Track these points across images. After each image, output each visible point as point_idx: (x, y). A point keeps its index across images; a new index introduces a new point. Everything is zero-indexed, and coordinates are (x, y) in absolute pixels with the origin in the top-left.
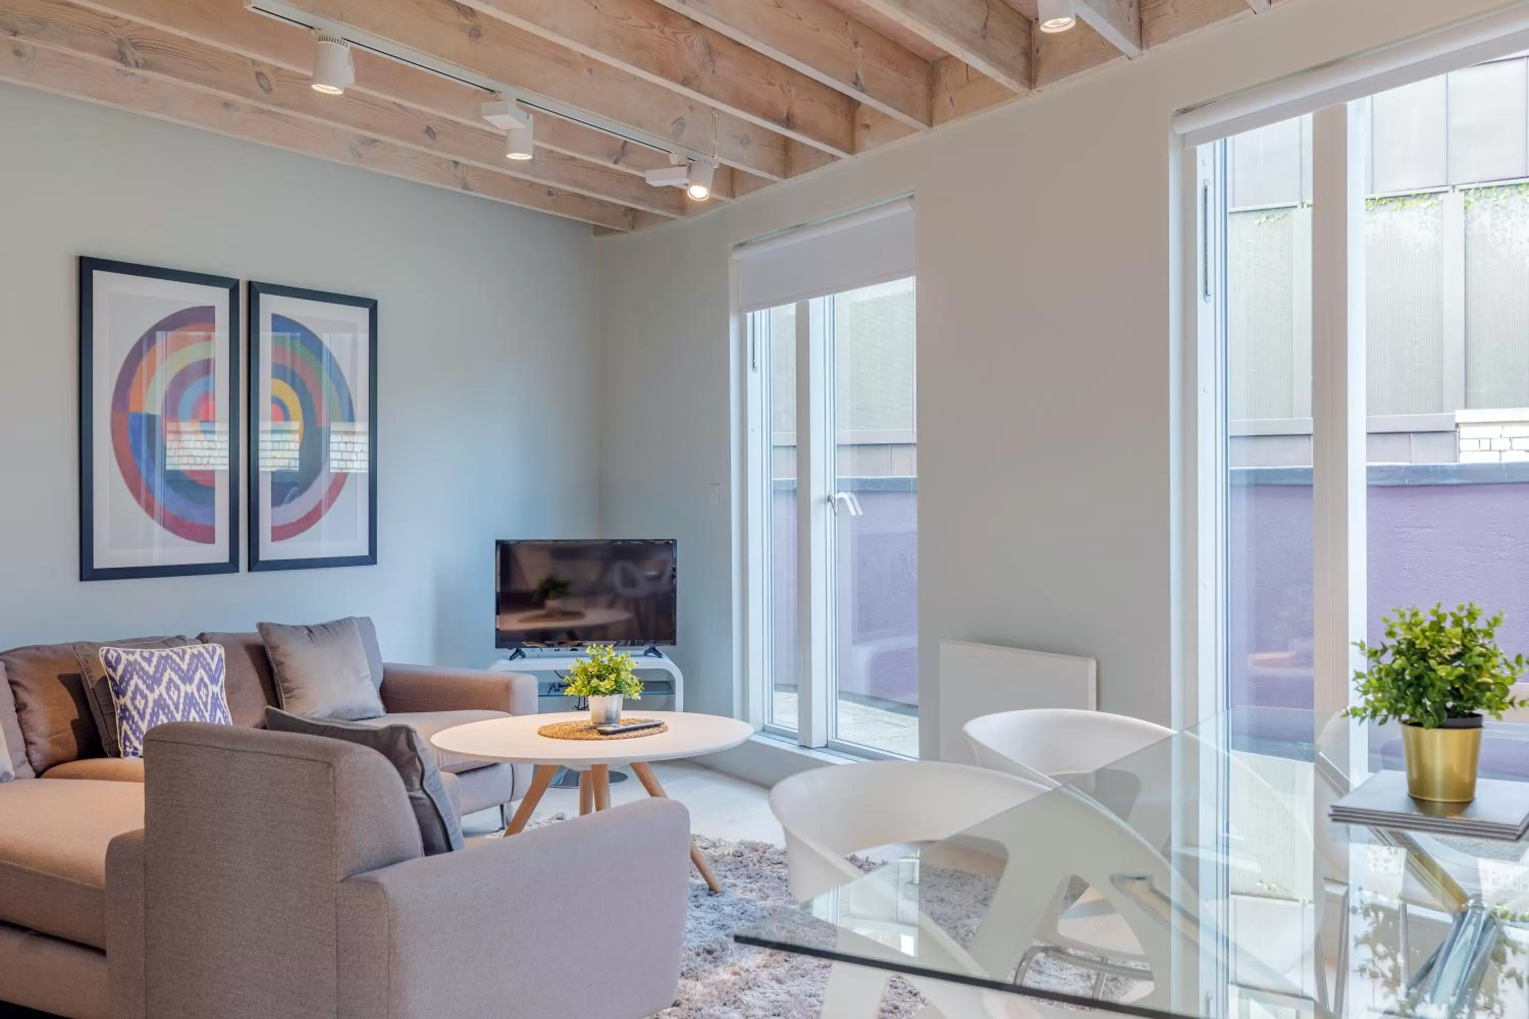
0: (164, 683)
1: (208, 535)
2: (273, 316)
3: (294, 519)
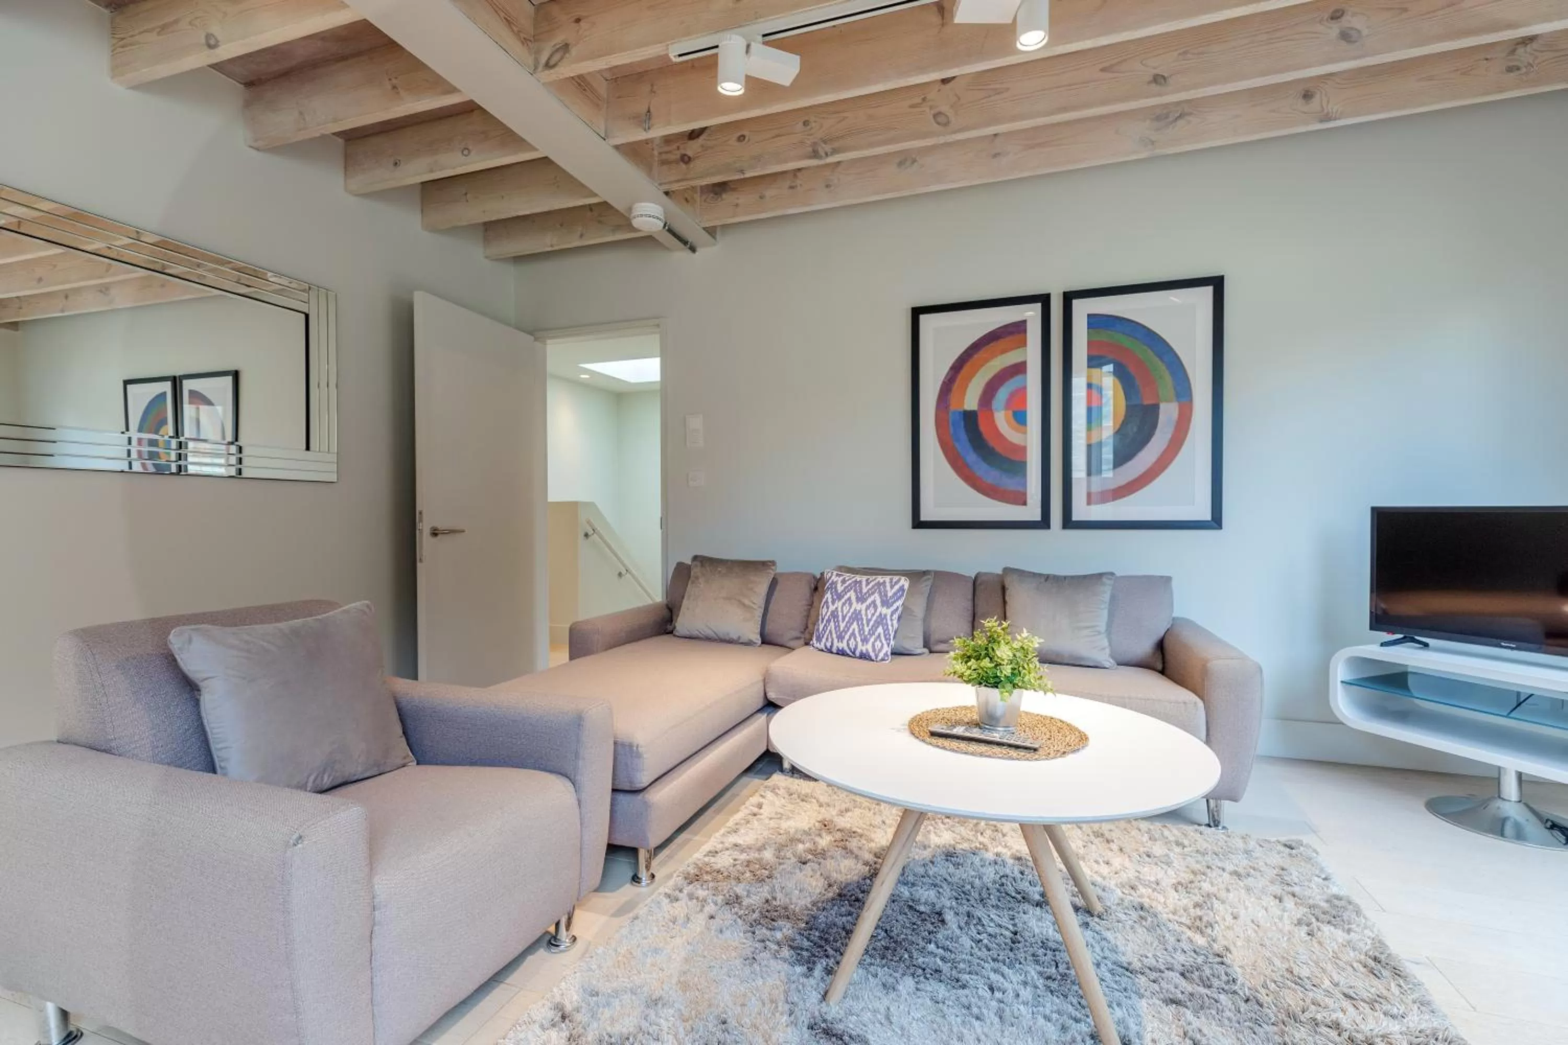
0: (843, 600)
1: (1020, 499)
2: (1089, 315)
3: (1113, 486)
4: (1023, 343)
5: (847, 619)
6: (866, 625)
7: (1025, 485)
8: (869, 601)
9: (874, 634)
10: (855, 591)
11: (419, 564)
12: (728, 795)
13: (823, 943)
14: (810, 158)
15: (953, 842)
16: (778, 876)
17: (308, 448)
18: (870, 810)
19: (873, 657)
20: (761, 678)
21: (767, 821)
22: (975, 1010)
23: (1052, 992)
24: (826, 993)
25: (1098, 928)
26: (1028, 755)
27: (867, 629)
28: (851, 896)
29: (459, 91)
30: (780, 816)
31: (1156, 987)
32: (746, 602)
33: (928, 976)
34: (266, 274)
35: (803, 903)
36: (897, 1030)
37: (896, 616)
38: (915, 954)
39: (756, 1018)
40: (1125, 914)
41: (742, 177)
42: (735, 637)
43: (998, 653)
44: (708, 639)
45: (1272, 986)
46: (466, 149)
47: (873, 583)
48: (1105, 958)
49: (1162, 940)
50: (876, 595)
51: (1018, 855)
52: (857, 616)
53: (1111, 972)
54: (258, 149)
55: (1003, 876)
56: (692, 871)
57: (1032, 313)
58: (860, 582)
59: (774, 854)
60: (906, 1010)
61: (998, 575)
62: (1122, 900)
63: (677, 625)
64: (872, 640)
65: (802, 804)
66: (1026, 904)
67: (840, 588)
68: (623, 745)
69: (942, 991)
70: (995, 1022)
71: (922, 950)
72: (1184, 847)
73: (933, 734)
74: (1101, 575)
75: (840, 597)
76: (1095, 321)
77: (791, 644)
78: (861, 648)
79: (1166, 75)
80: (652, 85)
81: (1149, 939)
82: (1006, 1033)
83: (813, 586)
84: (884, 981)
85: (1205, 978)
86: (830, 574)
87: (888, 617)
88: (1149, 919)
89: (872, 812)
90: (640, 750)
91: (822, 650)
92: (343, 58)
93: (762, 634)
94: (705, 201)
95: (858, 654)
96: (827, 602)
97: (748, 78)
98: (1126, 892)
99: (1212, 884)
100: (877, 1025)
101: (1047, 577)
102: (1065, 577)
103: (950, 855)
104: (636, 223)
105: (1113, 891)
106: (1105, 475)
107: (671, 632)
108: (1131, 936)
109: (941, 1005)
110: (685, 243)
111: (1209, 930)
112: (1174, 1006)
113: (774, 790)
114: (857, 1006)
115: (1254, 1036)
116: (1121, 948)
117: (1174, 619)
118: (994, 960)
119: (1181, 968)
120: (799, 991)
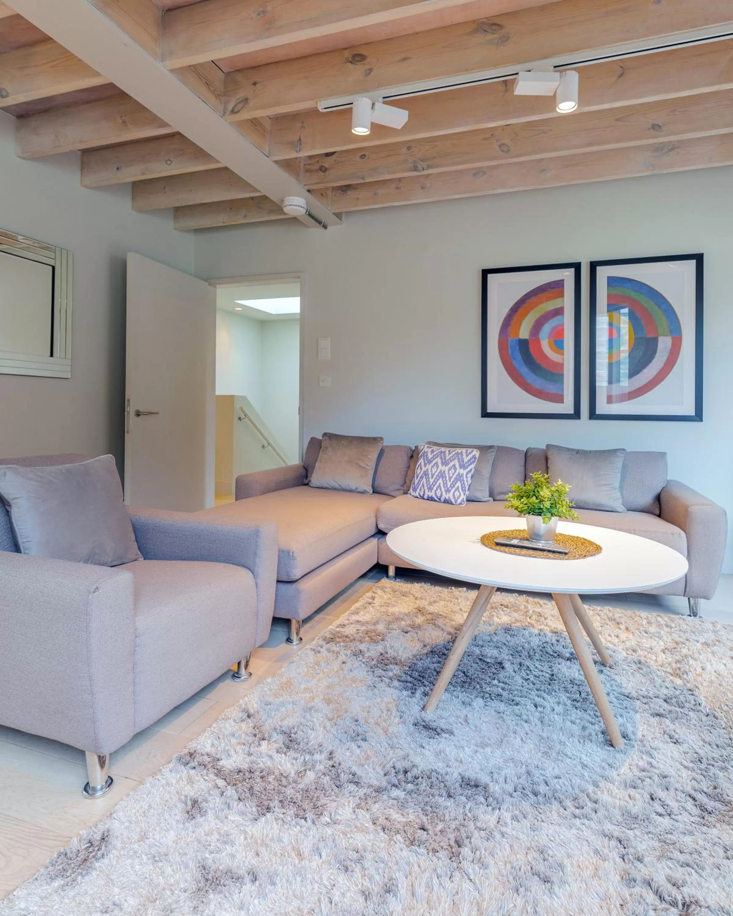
0: (432, 464)
1: (559, 399)
2: (608, 277)
3: (627, 391)
4: (561, 295)
5: (435, 476)
6: (448, 481)
7: (563, 389)
8: (451, 464)
9: (454, 486)
10: (441, 458)
11: (126, 435)
12: (350, 592)
13: (421, 679)
14: (412, 171)
15: (509, 622)
16: (389, 640)
17: (52, 355)
18: (451, 602)
19: (454, 502)
20: (374, 514)
21: (378, 608)
22: (525, 717)
23: (576, 708)
24: (424, 706)
25: (609, 673)
26: (561, 557)
27: (449, 484)
28: (440, 652)
29: (170, 126)
30: (388, 605)
31: (647, 706)
32: (362, 464)
33: (493, 698)
34: (17, 237)
35: (407, 655)
36: (472, 727)
37: (469, 475)
38: (484, 686)
39: (378, 719)
40: (629, 666)
41: (363, 181)
42: (354, 488)
43: (542, 493)
44: (335, 489)
45: (725, 708)
46: (169, 160)
47: (454, 453)
48: (613, 690)
49: (652, 681)
50: (456, 461)
51: (555, 630)
52: (442, 474)
53: (617, 698)
54: (24, 158)
55: (545, 643)
56: (328, 636)
57: (568, 275)
58: (444, 452)
59: (385, 627)
60: (479, 716)
61: (543, 449)
62: (626, 658)
63: (312, 479)
64: (453, 490)
65: (402, 597)
66: (560, 659)
67: (430, 456)
68: (283, 551)
69: (502, 707)
70: (538, 724)
71: (489, 684)
72: (671, 628)
73: (497, 544)
74: (615, 451)
75: (430, 462)
76: (612, 281)
77: (393, 494)
78: (445, 496)
79: (661, 124)
80: (302, 123)
81: (644, 680)
82: (545, 730)
83: (409, 455)
84: (463, 700)
85: (680, 702)
86: (422, 446)
87: (465, 476)
88: (645, 669)
89: (452, 603)
90: (295, 555)
91: (417, 497)
92: (88, 102)
93: (373, 487)
94: (335, 195)
95: (442, 500)
96: (420, 465)
97: (372, 124)
98: (629, 653)
99: (689, 649)
100: (459, 725)
101: (578, 452)
102: (590, 451)
103: (507, 630)
104: (286, 210)
105: (620, 653)
106: (622, 384)
107: (307, 484)
108: (631, 678)
109: (502, 714)
110: (320, 222)
111: (685, 676)
112: (658, 717)
113: (383, 588)
114: (445, 714)
115: (710, 734)
116: (624, 685)
117: (668, 481)
118: (538, 690)
119: (664, 697)
120: (406, 705)
